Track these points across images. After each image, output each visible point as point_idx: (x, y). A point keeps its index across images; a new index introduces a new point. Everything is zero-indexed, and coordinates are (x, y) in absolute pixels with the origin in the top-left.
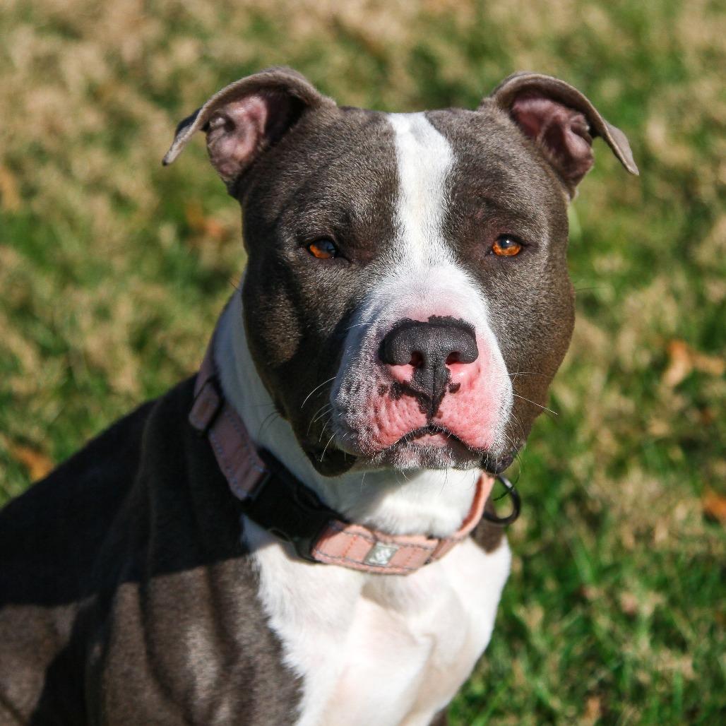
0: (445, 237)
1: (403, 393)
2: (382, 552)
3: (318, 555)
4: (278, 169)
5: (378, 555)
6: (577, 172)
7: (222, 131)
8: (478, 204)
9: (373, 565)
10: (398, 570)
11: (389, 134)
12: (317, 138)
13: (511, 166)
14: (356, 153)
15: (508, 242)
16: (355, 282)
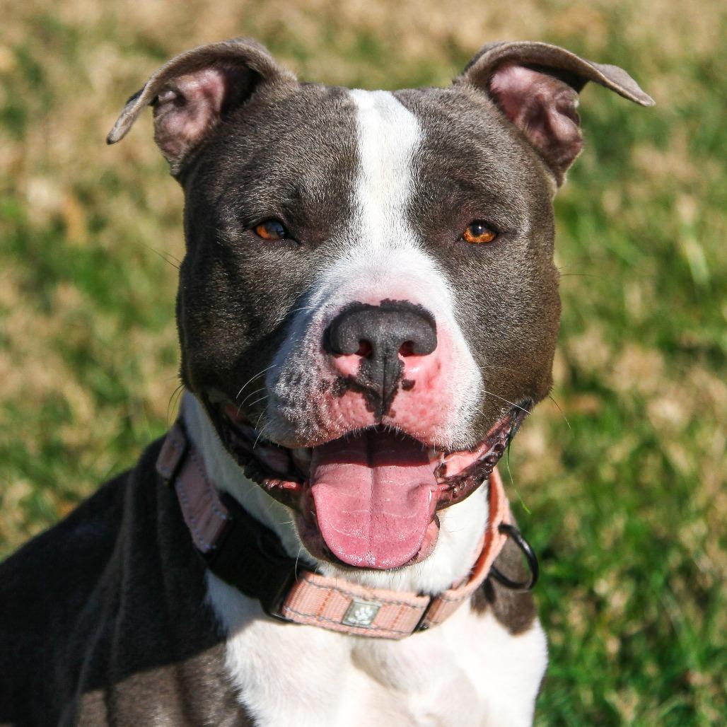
0: (409, 220)
1: (348, 388)
2: (362, 609)
3: (289, 614)
4: (226, 143)
5: (357, 613)
6: (565, 156)
7: (171, 106)
8: (451, 187)
9: (353, 625)
10: (385, 634)
11: (350, 109)
12: (270, 111)
13: (488, 145)
14: (311, 126)
15: (480, 228)
16: (304, 265)
